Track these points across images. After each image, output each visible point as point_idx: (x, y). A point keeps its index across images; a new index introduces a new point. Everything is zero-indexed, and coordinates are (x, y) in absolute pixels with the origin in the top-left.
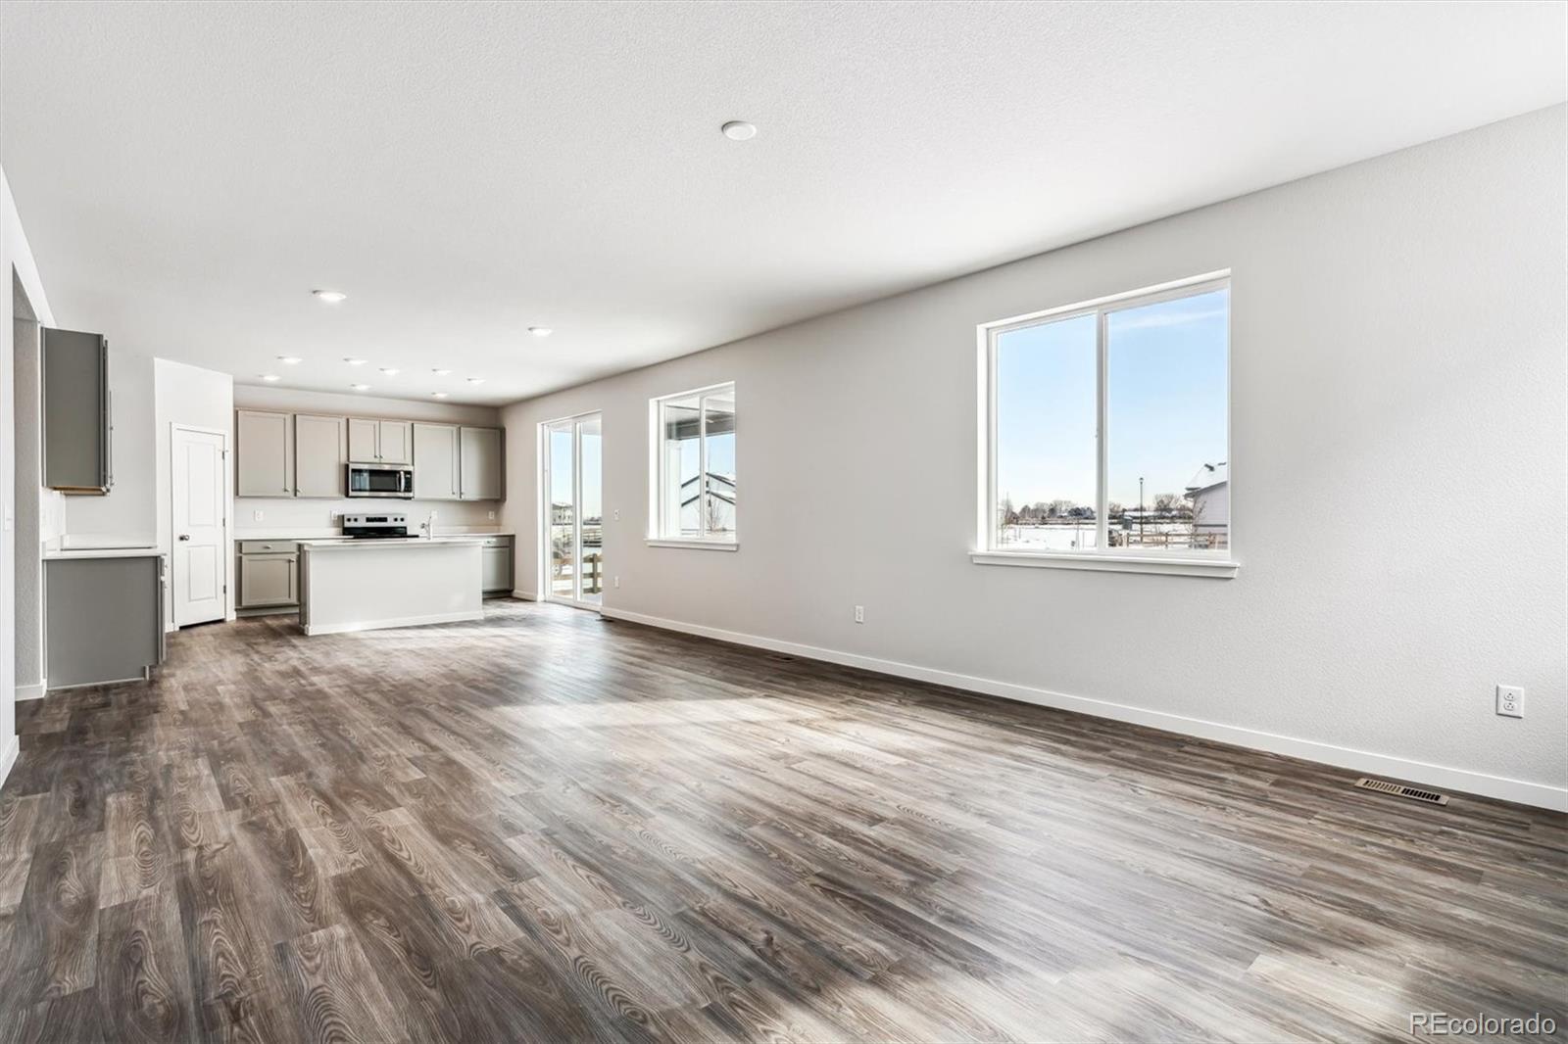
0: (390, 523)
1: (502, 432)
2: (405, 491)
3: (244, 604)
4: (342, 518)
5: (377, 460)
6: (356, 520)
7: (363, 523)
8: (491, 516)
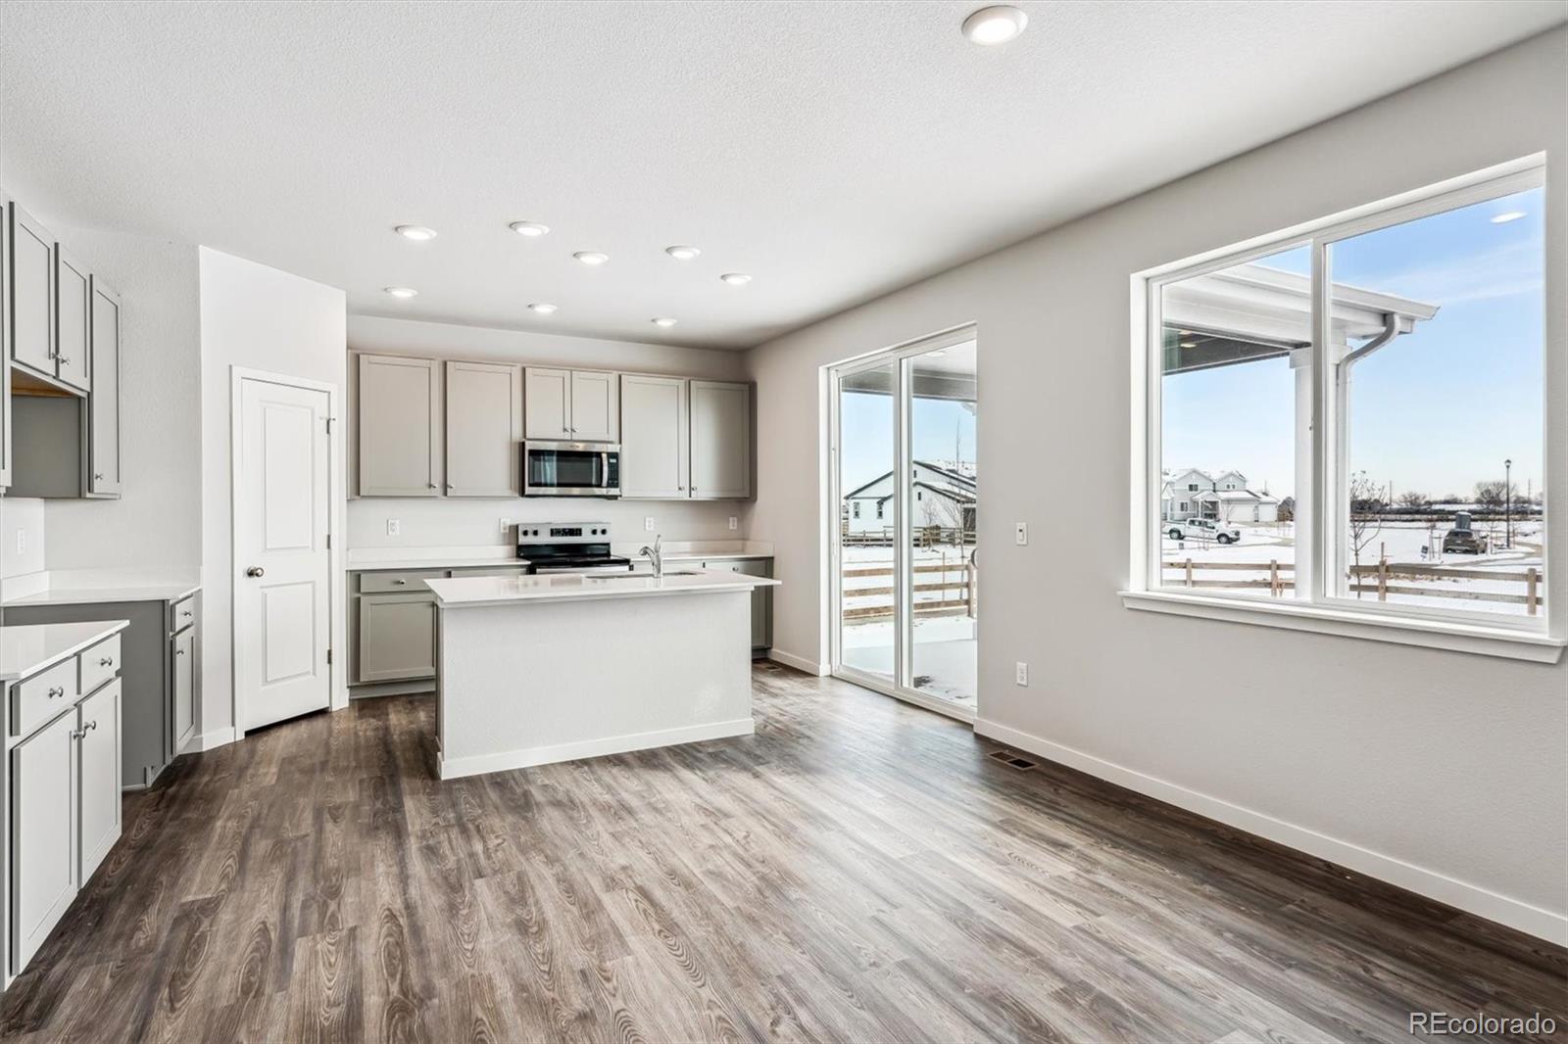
0: (586, 538)
1: (751, 389)
2: (609, 485)
3: (363, 678)
4: (514, 530)
5: (567, 436)
6: (535, 533)
7: (544, 538)
8: (733, 524)
